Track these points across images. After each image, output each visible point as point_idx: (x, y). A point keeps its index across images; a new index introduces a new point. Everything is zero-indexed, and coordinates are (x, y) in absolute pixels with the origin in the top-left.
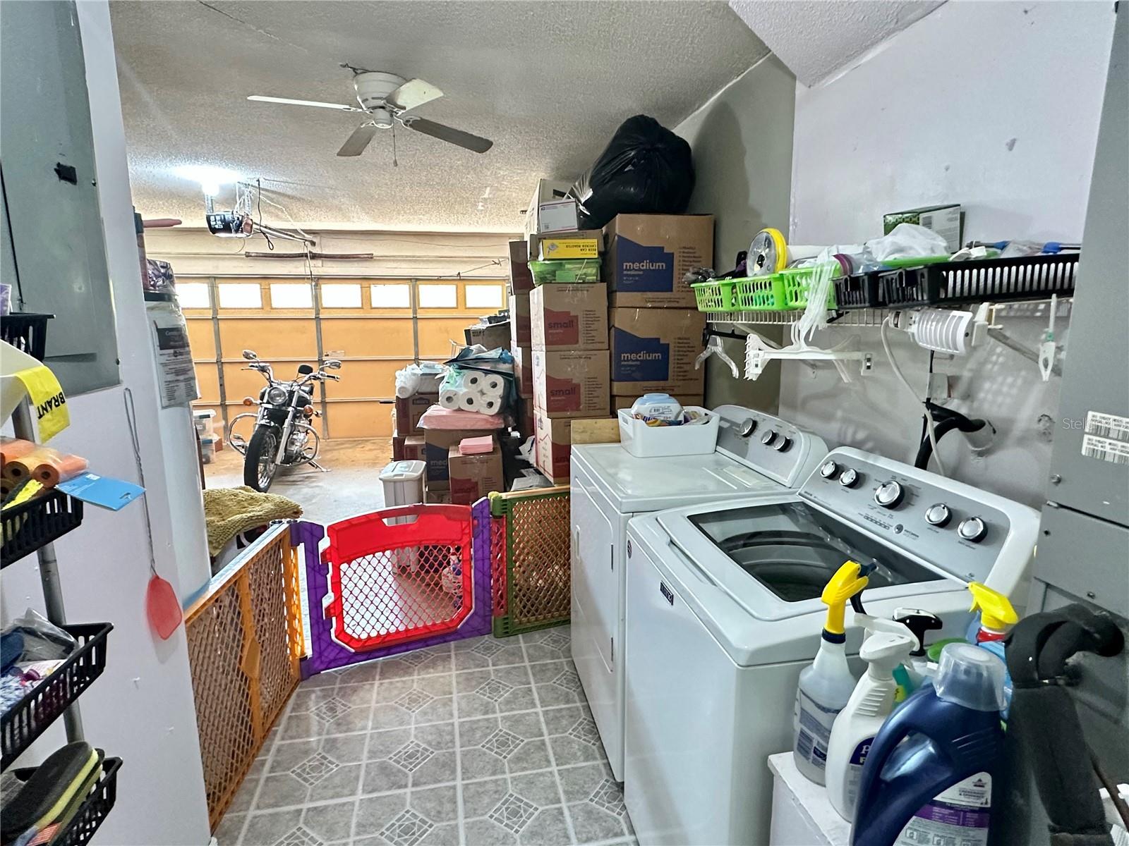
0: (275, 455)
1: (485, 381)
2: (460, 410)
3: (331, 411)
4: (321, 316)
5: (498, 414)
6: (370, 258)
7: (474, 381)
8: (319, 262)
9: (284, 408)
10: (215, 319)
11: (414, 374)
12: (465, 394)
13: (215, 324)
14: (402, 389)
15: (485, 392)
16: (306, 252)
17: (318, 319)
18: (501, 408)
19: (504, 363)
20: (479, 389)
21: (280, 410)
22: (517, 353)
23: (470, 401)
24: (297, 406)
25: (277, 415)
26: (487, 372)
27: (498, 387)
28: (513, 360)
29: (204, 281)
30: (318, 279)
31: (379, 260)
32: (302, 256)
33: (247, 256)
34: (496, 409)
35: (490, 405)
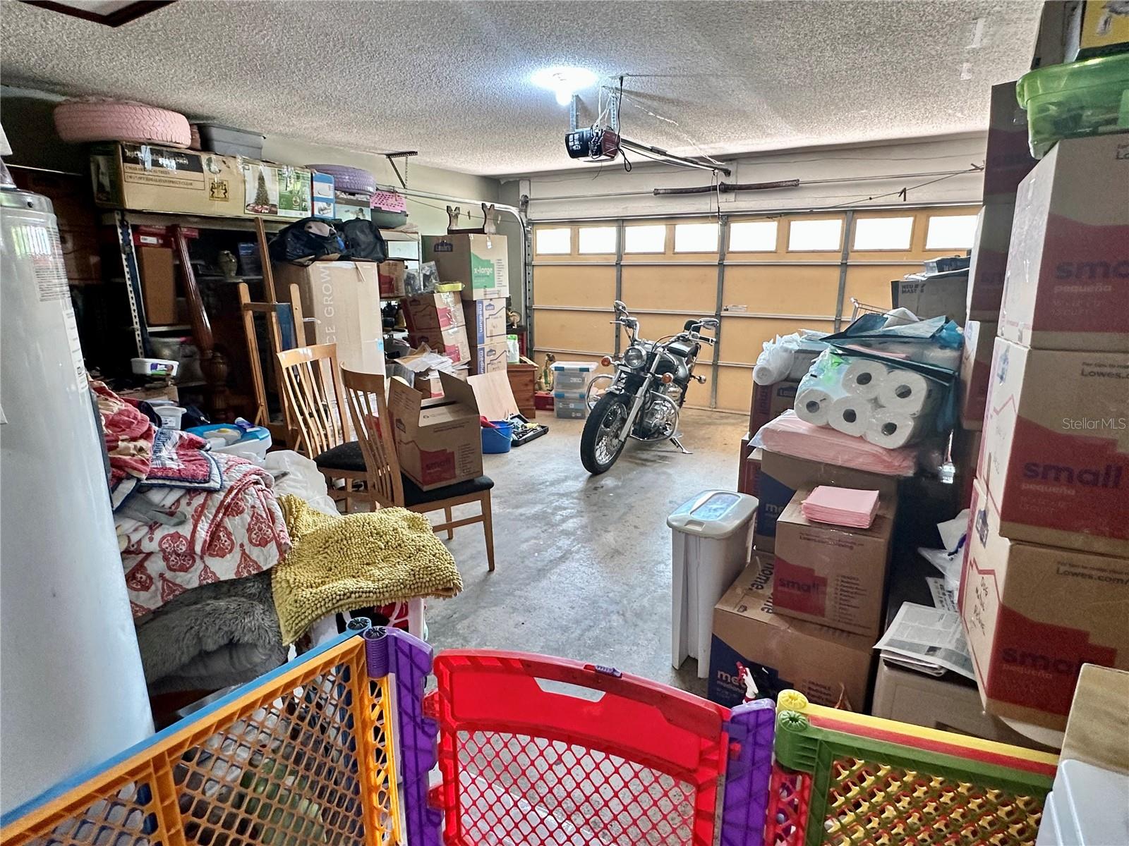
0: (621, 428)
1: (886, 381)
2: (827, 428)
3: (724, 376)
4: (726, 262)
5: (907, 447)
6: (794, 186)
7: (865, 379)
8: (731, 197)
9: (642, 374)
10: (619, 266)
11: (786, 350)
12: (841, 401)
13: (618, 271)
14: (763, 371)
15: (882, 401)
16: (714, 184)
17: (721, 266)
18: (913, 436)
19: (943, 347)
20: (873, 396)
21: (638, 375)
22: (972, 331)
23: (850, 416)
24: (657, 372)
25: (633, 382)
26: (893, 365)
27: (911, 397)
28: (961, 345)
29: (611, 224)
30: (728, 216)
31: (806, 188)
32: (710, 190)
33: (655, 194)
34: (900, 438)
35: (890, 428)
